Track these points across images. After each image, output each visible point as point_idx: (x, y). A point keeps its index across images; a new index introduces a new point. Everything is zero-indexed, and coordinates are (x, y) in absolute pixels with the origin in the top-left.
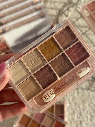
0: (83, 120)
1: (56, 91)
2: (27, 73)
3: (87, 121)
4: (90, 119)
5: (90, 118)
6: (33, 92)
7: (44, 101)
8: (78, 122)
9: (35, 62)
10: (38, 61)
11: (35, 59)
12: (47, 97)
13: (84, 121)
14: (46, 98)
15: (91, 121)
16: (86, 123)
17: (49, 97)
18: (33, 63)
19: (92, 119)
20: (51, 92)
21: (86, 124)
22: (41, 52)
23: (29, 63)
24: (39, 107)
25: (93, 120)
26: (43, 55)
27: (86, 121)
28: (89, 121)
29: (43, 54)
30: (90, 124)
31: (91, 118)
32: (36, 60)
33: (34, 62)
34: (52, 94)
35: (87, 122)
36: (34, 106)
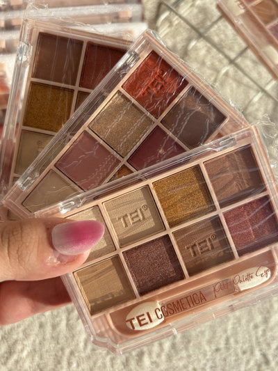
0: (148, 349)
1: (172, 312)
2: (107, 243)
3: (159, 355)
4: (168, 355)
5: (170, 351)
6: (113, 296)
7: (133, 327)
8: (134, 353)
9: (135, 220)
10: (144, 218)
11: (136, 211)
12: (145, 319)
13: (150, 354)
14: (142, 322)
15: (169, 358)
16: (152, 360)
17: (151, 321)
18: (130, 220)
19: (174, 355)
20: (157, 311)
21: (153, 363)
22: (158, 197)
23: (119, 219)
24: (118, 337)
25: (175, 358)
26: (162, 206)
27: (154, 355)
28: (163, 357)
29: (161, 202)
30: (163, 366)
31: (172, 351)
32: (137, 216)
33: (132, 219)
34: (160, 317)
35: (157, 360)
36: (107, 331)
